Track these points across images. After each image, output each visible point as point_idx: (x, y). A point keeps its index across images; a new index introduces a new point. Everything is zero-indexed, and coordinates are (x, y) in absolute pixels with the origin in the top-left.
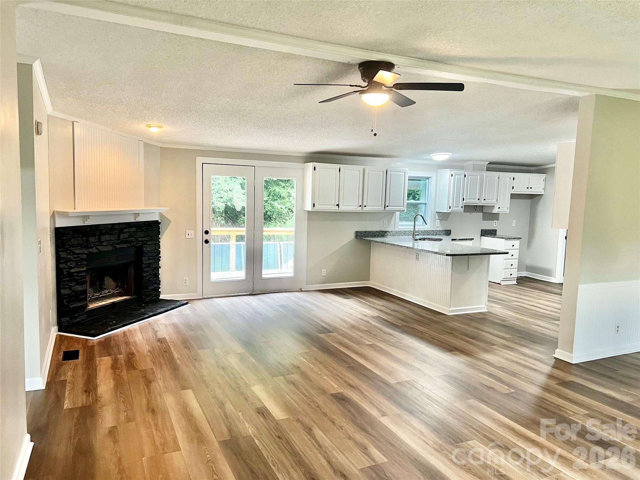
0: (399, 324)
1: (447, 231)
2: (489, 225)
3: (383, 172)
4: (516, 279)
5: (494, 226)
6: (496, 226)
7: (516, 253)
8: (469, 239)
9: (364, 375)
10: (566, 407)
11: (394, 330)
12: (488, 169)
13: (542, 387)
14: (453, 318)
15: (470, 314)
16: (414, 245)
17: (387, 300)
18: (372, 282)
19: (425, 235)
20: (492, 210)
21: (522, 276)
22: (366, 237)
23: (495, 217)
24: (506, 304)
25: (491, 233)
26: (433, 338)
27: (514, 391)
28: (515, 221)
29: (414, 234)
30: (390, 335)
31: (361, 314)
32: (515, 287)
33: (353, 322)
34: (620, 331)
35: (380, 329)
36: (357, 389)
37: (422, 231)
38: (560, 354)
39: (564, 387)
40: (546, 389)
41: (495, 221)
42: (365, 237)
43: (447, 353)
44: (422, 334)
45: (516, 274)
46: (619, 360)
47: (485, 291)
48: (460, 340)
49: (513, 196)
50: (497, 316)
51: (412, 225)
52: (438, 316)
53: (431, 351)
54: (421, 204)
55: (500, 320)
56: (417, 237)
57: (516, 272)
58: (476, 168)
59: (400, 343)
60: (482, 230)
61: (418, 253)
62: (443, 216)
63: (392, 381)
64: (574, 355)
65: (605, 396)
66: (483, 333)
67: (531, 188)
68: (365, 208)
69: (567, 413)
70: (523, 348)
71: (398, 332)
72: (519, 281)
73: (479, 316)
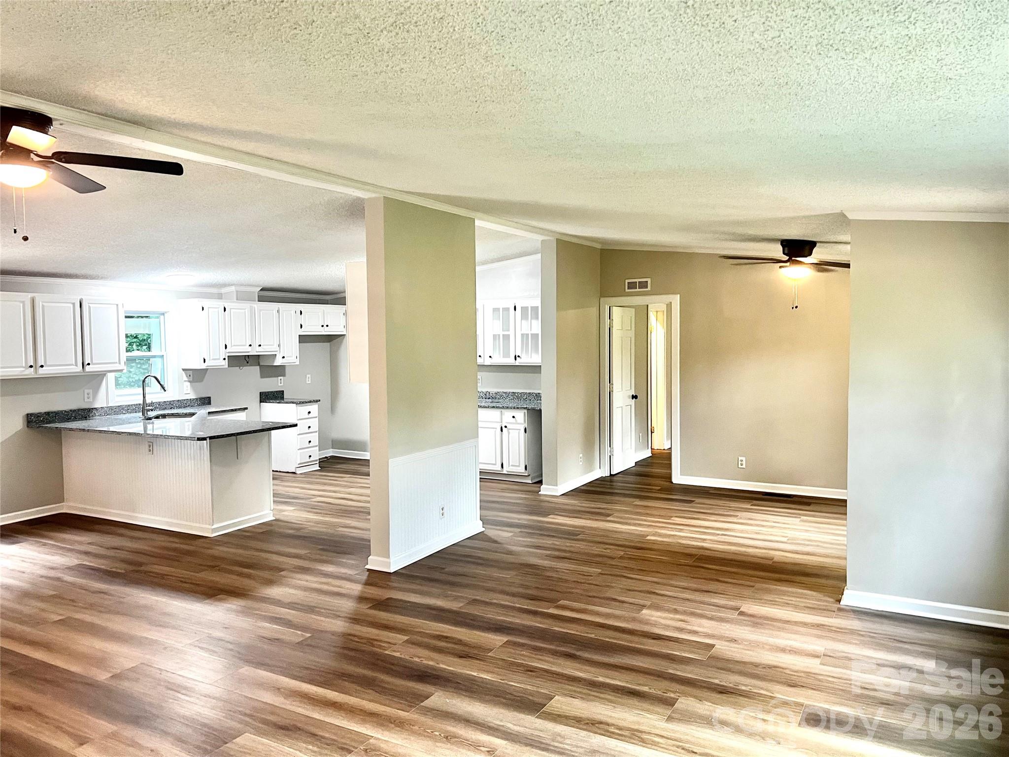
0: (121, 569)
1: (204, 398)
2: (272, 384)
3: (74, 304)
4: (318, 462)
5: (279, 385)
6: (282, 384)
7: (315, 424)
8: (240, 409)
9: (46, 680)
10: (381, 638)
11: (111, 583)
12: (261, 299)
13: (350, 618)
14: (219, 541)
15: (247, 529)
16: (145, 428)
17: (99, 531)
18: (72, 504)
19: (165, 409)
20: (274, 361)
21: (327, 456)
22: (50, 422)
23: (280, 371)
24: (302, 503)
25: (276, 396)
26: (181, 581)
27: (309, 635)
28: (309, 376)
29: (144, 408)
30: (103, 592)
31: (45, 567)
32: (316, 475)
33: (25, 585)
34: (445, 514)
35: (82, 587)
36: (30, 709)
37: (159, 403)
38: (375, 563)
39: (380, 610)
40: (355, 619)
41: (280, 378)
42: (47, 423)
43: (206, 601)
44: (163, 578)
45: (317, 455)
46: (447, 554)
47: (268, 487)
48: (227, 575)
49: (303, 339)
50: (289, 524)
51: (139, 394)
52: (194, 543)
53: (180, 604)
54: (154, 357)
55: (292, 529)
56: (151, 414)
57: (318, 452)
58: (242, 297)
59: (121, 603)
60: (260, 393)
61: (151, 442)
62: (196, 376)
63: (102, 676)
64: (392, 559)
65: (428, 608)
66: (268, 556)
67: (327, 326)
68: (41, 371)
69: (380, 647)
70: (325, 565)
71: (119, 584)
72: (323, 464)
73: (261, 528)
